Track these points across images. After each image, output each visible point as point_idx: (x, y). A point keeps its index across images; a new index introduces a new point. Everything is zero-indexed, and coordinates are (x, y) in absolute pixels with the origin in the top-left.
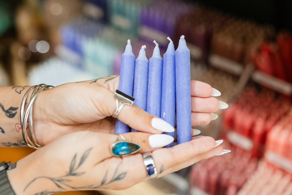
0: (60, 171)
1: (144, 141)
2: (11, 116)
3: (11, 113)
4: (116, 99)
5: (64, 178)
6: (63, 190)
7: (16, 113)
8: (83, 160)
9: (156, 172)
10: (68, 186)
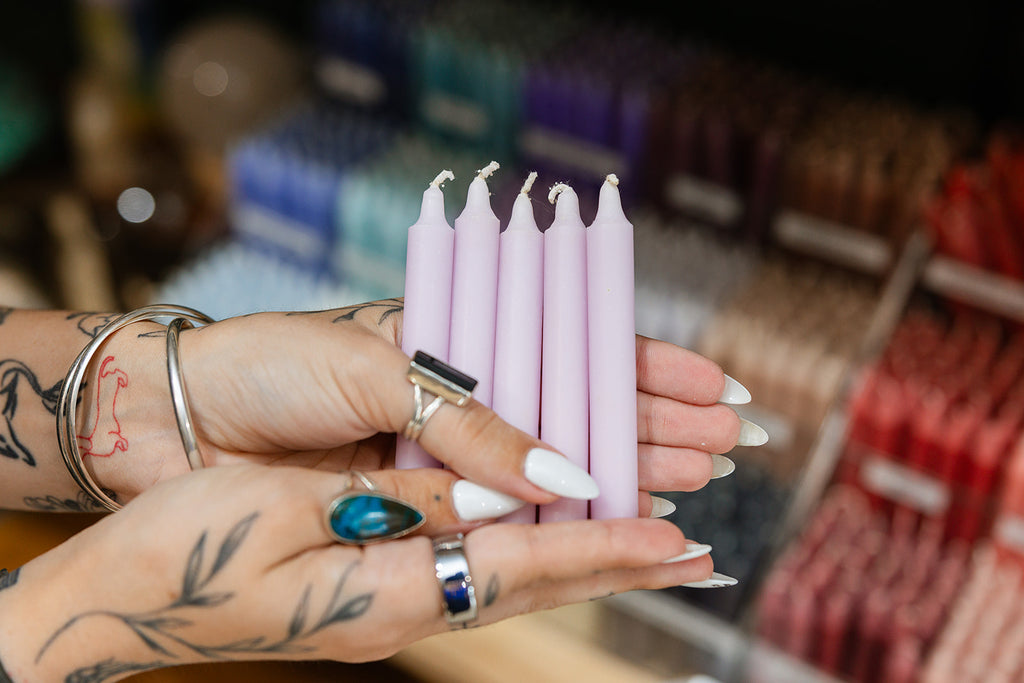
0: (153, 592)
1: (438, 498)
5: (166, 615)
6: (169, 661)
7: (79, 400)
8: (226, 551)
9: (473, 602)
10: (180, 641)
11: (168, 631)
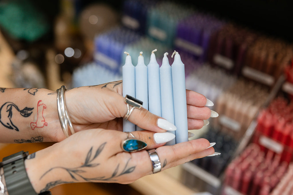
0: (76, 163)
1: (150, 138)
2: (26, 115)
3: (26, 113)
4: (127, 104)
5: (79, 169)
7: (32, 112)
8: (98, 152)
11: (78, 173)
